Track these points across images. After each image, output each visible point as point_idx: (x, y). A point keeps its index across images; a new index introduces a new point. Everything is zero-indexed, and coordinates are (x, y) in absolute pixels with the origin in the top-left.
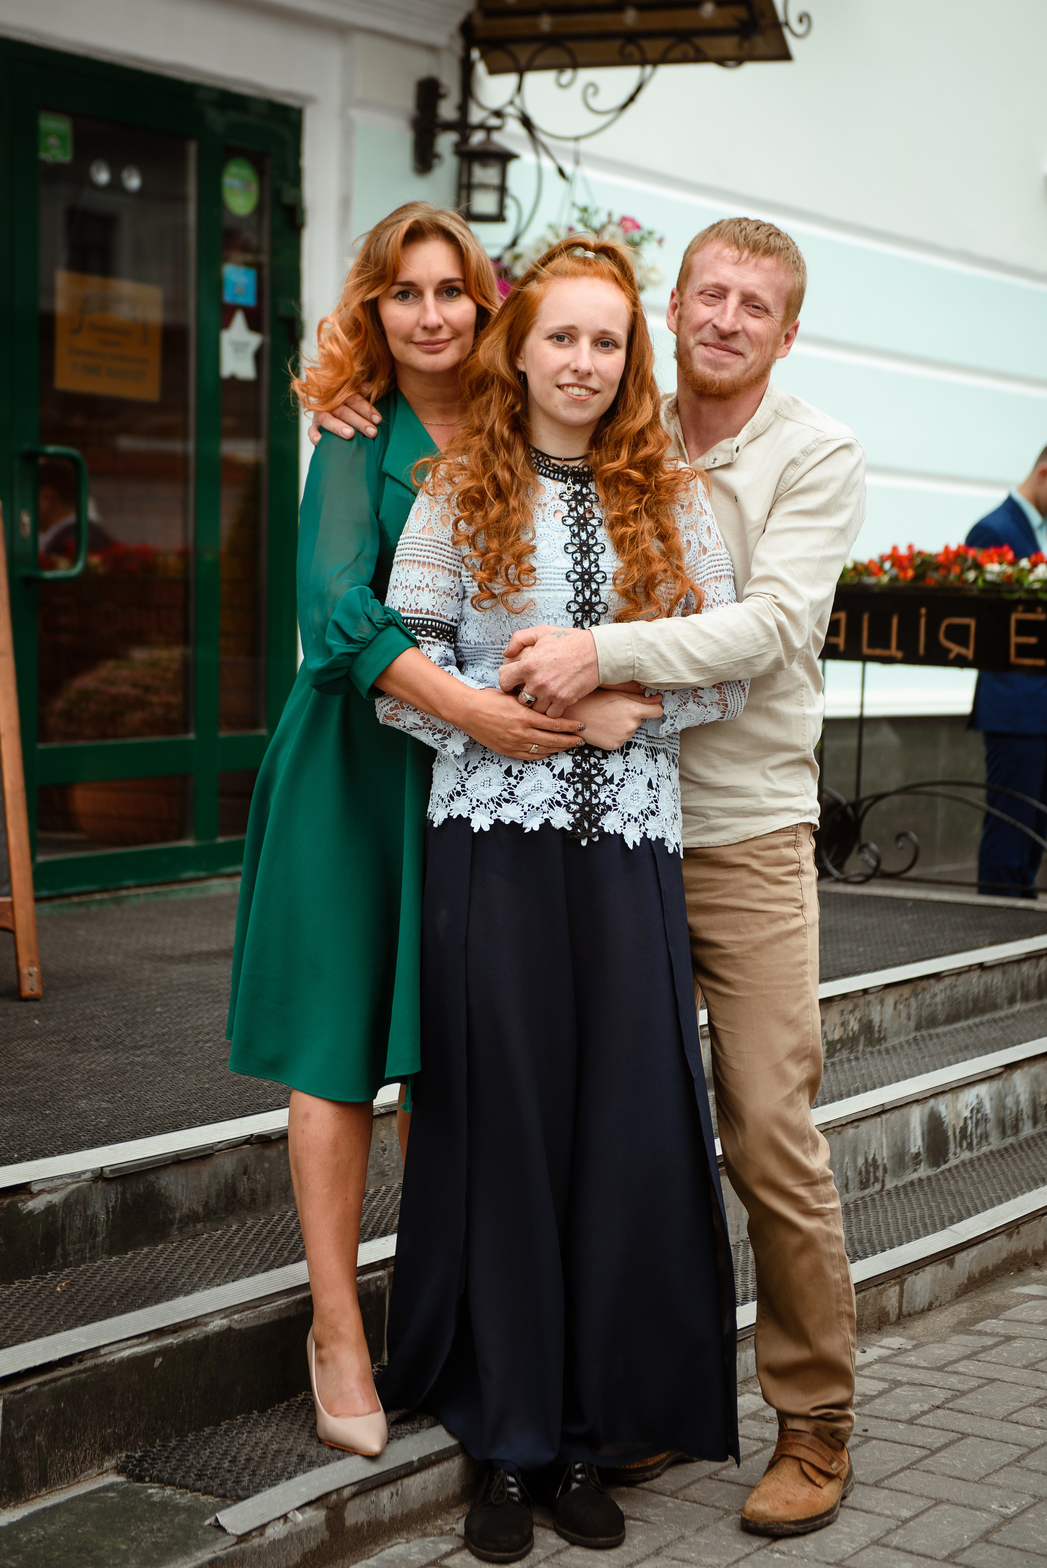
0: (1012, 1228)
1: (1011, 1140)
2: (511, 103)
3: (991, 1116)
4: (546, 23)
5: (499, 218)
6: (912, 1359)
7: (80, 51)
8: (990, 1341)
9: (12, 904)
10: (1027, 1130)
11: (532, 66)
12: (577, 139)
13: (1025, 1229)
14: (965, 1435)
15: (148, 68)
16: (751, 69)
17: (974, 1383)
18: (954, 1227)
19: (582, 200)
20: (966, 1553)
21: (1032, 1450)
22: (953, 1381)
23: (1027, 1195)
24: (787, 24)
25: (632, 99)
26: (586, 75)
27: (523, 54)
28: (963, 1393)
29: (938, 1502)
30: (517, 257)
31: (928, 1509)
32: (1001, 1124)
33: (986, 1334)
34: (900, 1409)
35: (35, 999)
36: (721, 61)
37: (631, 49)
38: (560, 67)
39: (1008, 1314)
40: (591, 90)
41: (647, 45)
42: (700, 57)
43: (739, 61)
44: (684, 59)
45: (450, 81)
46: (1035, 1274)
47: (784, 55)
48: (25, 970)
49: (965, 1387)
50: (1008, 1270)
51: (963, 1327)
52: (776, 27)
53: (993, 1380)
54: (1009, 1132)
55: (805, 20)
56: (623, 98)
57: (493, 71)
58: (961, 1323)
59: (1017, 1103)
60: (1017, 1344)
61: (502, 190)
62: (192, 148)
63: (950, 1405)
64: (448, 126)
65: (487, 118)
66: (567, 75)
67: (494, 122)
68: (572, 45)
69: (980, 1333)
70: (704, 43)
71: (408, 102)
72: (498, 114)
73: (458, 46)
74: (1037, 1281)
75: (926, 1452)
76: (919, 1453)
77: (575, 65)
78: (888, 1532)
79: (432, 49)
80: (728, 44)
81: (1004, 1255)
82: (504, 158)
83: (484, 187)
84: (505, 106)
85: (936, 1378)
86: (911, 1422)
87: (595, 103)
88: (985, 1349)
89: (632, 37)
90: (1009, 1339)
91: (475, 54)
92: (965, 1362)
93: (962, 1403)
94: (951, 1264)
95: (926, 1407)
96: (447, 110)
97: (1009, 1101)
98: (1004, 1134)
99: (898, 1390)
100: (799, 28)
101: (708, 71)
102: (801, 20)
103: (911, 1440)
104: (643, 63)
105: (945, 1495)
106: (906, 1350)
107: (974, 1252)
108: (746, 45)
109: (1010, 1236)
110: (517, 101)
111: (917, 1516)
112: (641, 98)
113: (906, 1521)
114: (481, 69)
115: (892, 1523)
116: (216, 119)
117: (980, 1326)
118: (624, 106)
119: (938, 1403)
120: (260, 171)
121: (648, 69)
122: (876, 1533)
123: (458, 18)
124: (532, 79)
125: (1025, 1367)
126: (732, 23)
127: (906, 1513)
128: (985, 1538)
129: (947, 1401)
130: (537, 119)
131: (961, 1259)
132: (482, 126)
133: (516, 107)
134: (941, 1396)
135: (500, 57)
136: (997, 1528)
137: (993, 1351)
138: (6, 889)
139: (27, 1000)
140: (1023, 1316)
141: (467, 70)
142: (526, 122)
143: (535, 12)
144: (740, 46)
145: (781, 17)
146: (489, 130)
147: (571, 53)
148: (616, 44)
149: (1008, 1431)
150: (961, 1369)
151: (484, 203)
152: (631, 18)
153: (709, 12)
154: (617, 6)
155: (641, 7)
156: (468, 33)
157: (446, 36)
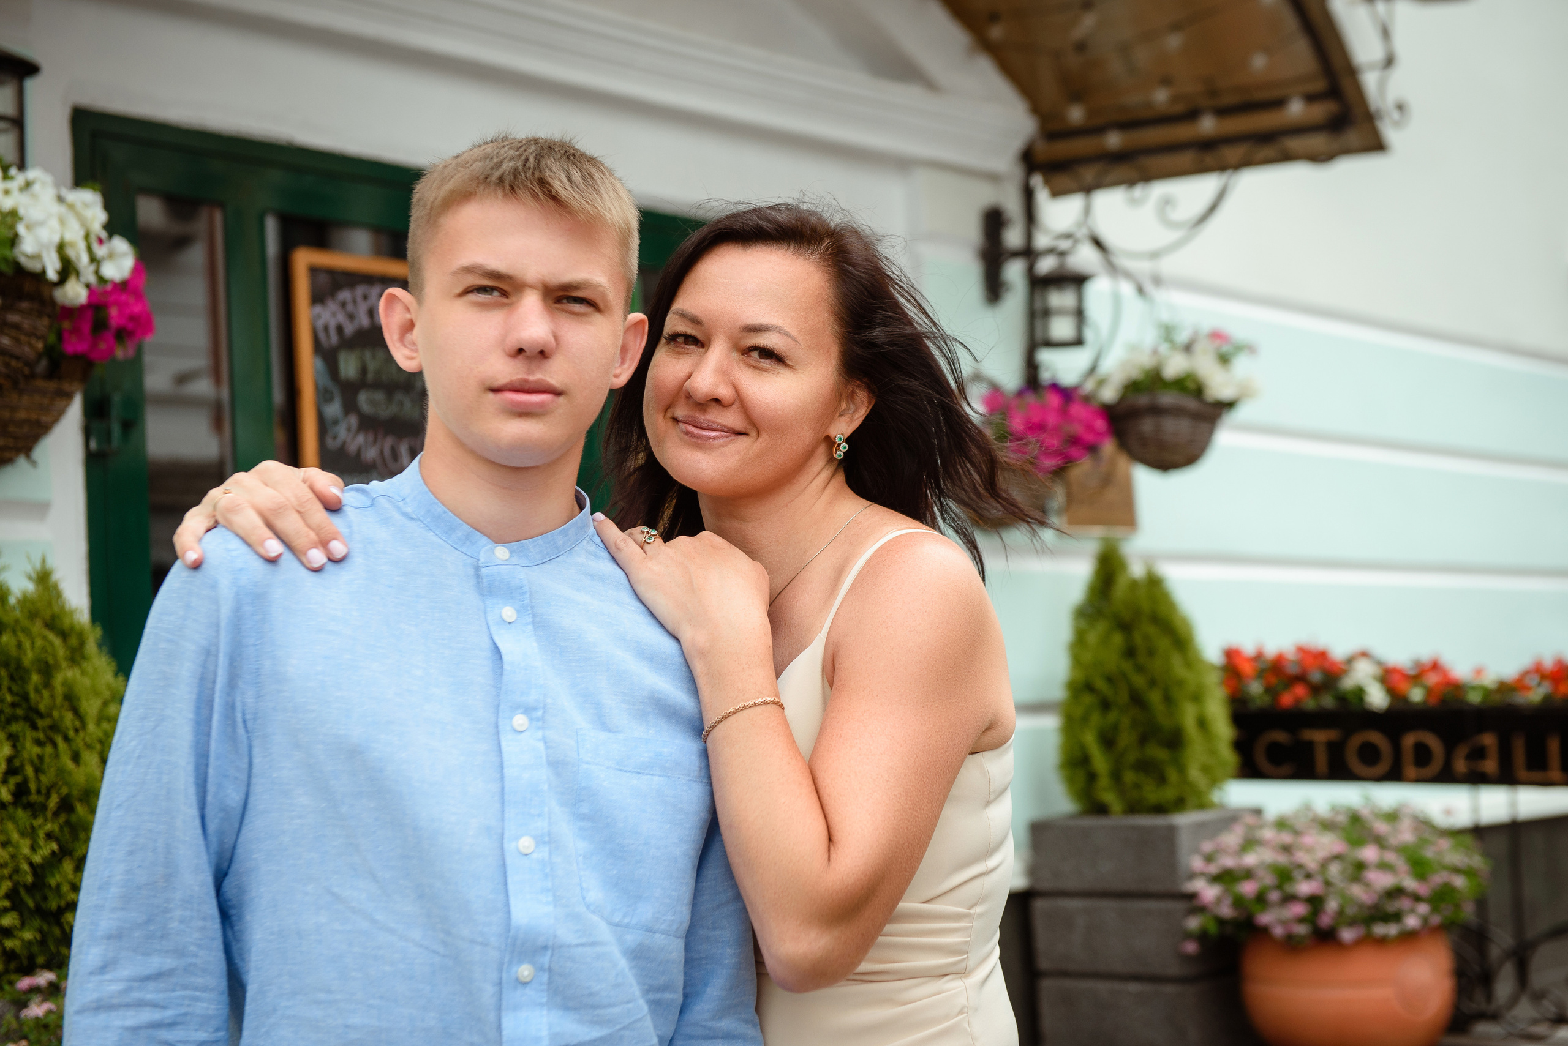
2: (1080, 224)
4: (1114, 140)
5: (1078, 342)
11: (1097, 186)
12: (1155, 255)
16: (1344, 164)
19: (1165, 316)
24: (1382, 114)
25: (1212, 209)
26: (1160, 189)
27: (1089, 174)
30: (1101, 383)
37: (1209, 159)
38: (1131, 183)
40: (1167, 204)
41: (1224, 151)
42: (1286, 157)
43: (1332, 156)
44: (1268, 161)
45: (1013, 206)
47: (1379, 147)
52: (1370, 117)
55: (1400, 109)
56: (1203, 208)
57: (1056, 193)
61: (1079, 314)
64: (1016, 254)
65: (1055, 242)
66: (1139, 190)
67: (1064, 245)
68: (1143, 160)
70: (1290, 142)
71: (973, 232)
72: (1068, 236)
73: (1017, 172)
77: (1147, 179)
79: (993, 178)
80: (1318, 142)
82: (1078, 280)
83: (1061, 312)
84: (1074, 228)
87: (1171, 216)
89: (1208, 145)
91: (1036, 181)
96: (1013, 237)
100: (1395, 117)
102: (1395, 109)
104: (1222, 169)
108: (1338, 140)
110: (1086, 222)
112: (1223, 206)
114: (1042, 195)
118: (1207, 216)
121: (1229, 175)
123: (1017, 144)
124: (1101, 198)
126: (1323, 120)
130: (1109, 239)
132: (1051, 251)
133: (1085, 229)
135: (1063, 180)
141: (1028, 197)
142: (1098, 243)
143: (1102, 130)
144: (1332, 140)
145: (1375, 109)
146: (1062, 254)
147: (1140, 168)
148: (1189, 155)
151: (1061, 328)
152: (1208, 125)
153: (1296, 109)
154: (1192, 115)
155: (1222, 112)
156: (1030, 161)
157: (1006, 163)
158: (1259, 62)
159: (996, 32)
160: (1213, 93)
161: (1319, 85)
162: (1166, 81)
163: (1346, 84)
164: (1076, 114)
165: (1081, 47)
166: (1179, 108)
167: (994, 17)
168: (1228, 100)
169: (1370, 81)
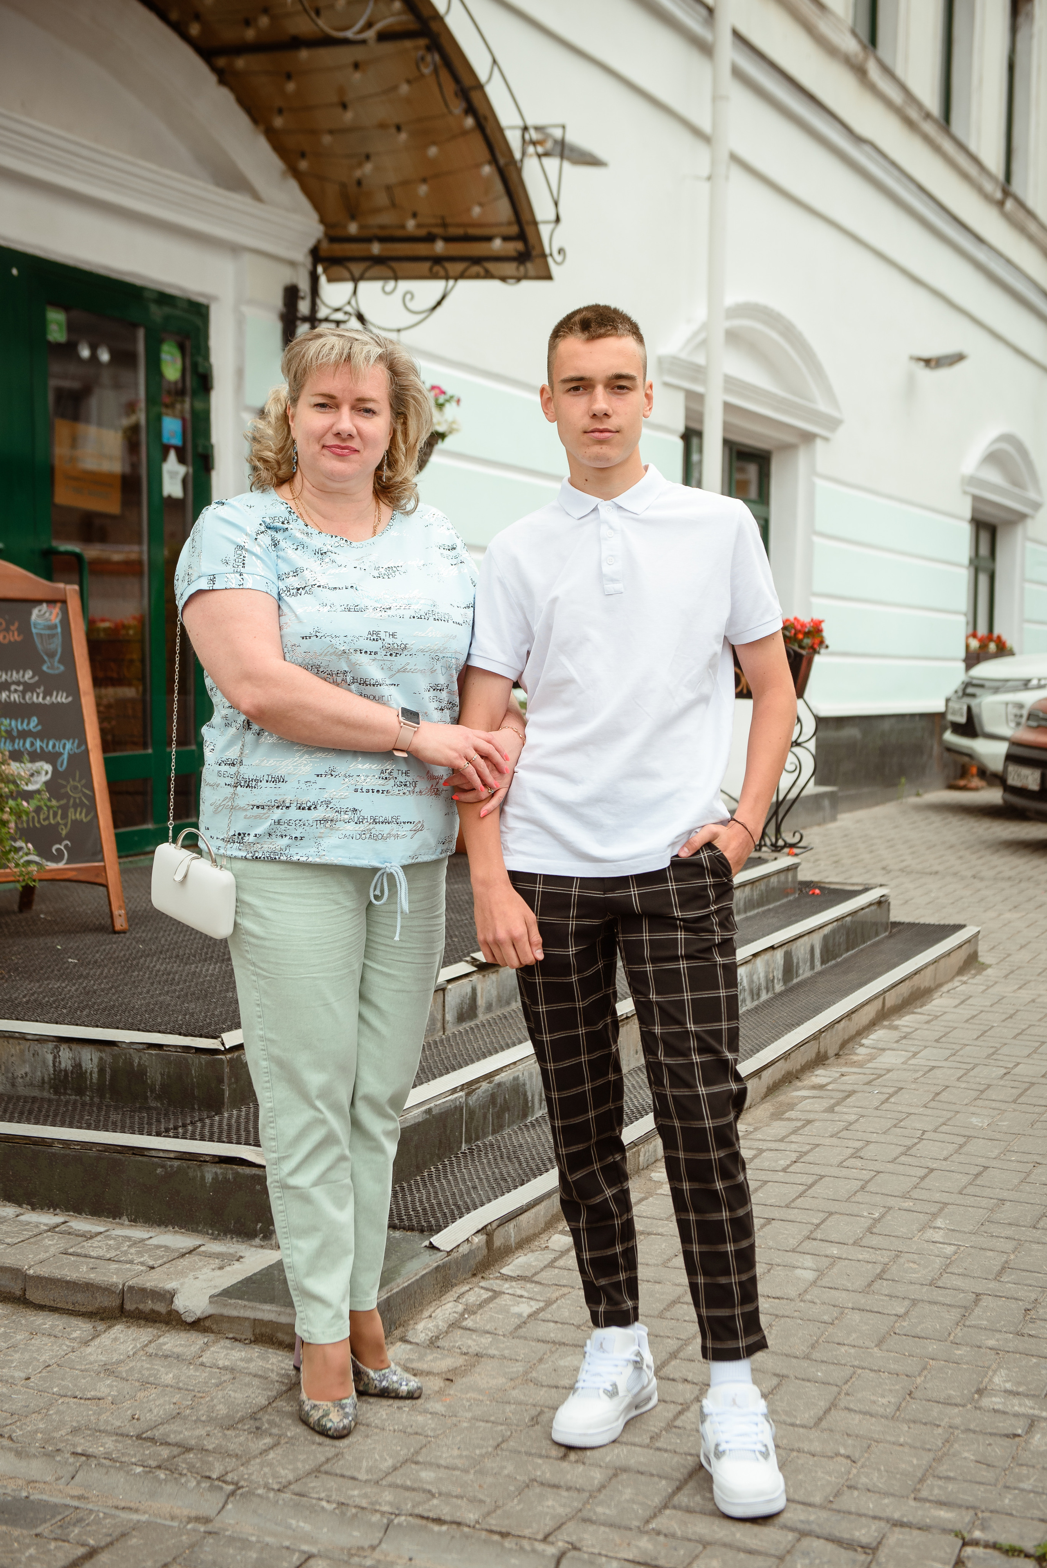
0: (786, 1056)
1: (756, 1003)
2: (349, 303)
3: (747, 988)
4: (376, 249)
6: (759, 1136)
7: (71, 262)
8: (799, 1124)
9: (105, 867)
10: (764, 997)
11: (362, 278)
12: (399, 331)
13: (793, 1055)
14: (822, 1177)
15: (114, 275)
16: (525, 284)
17: (808, 1147)
18: (757, 1055)
20: (864, 1240)
21: (867, 1182)
22: (793, 1147)
23: (789, 1034)
24: (551, 255)
25: (439, 303)
26: (404, 285)
27: (358, 269)
28: (806, 1153)
29: (831, 1214)
31: (827, 1218)
32: (751, 991)
33: (792, 1120)
34: (774, 1164)
35: (124, 932)
36: (503, 279)
37: (437, 268)
38: (385, 278)
39: (799, 1107)
40: (408, 297)
41: (449, 266)
42: (488, 275)
43: (519, 279)
44: (477, 277)
45: (304, 286)
46: (799, 1084)
47: (548, 277)
48: (116, 912)
49: (804, 1150)
50: (785, 1082)
51: (777, 1115)
52: (544, 256)
53: (818, 1145)
54: (755, 997)
55: (562, 253)
56: (433, 303)
57: (330, 280)
58: (772, 1114)
59: (759, 978)
60: (817, 1124)
62: (141, 334)
63: (802, 1160)
64: (305, 319)
65: (331, 314)
66: (391, 284)
67: (338, 316)
68: (394, 265)
69: (789, 1119)
70: (491, 266)
71: (278, 302)
72: (341, 310)
73: (308, 261)
74: (803, 1088)
75: (805, 1187)
76: (802, 1188)
77: (396, 278)
78: (811, 1232)
79: (292, 264)
80: (510, 268)
81: (783, 1072)
84: (345, 305)
85: (782, 1146)
86: (784, 1170)
87: (411, 305)
88: (799, 1128)
89: (438, 260)
90: (809, 1122)
91: (320, 269)
92: (793, 1136)
93: (806, 1158)
94: (760, 1078)
95: (788, 1162)
96: (304, 307)
97: (755, 977)
98: (753, 999)
99: (765, 1154)
100: (559, 258)
101: (494, 285)
102: (559, 253)
103: (792, 1181)
104: (447, 278)
105: (833, 1210)
106: (752, 1132)
107: (770, 1071)
108: (522, 269)
109: (786, 1059)
110: (353, 302)
111: (822, 1222)
112: (445, 303)
113: (818, 1225)
114: (323, 279)
115: (811, 1227)
116: (157, 313)
117: (787, 1115)
118: (434, 308)
119: (794, 1160)
120: (182, 348)
121: (451, 283)
122: (806, 1233)
123: (311, 243)
124: (363, 286)
125: (831, 1136)
126: (513, 254)
127: (816, 1221)
128: (870, 1230)
129: (799, 1158)
130: (367, 315)
131: (765, 1074)
132: (328, 319)
133: (352, 307)
134: (794, 1156)
135: (337, 270)
136: (873, 1225)
137: (806, 1129)
138: (100, 857)
139: (119, 933)
140: (808, 1108)
141: (314, 280)
142: (361, 318)
143: (369, 240)
144: (518, 268)
145: (547, 251)
147: (393, 270)
148: (426, 265)
149: (844, 1172)
150: (794, 1140)
152: (439, 247)
153: (497, 243)
154: (430, 238)
155: (447, 239)
156: (316, 254)
157: (302, 256)
158: (476, 211)
159: (303, 165)
160: (444, 225)
161: (514, 230)
162: (415, 215)
163: (529, 230)
164: (353, 228)
165: (359, 183)
166: (422, 232)
167: (303, 155)
168: (453, 231)
169: (545, 231)
